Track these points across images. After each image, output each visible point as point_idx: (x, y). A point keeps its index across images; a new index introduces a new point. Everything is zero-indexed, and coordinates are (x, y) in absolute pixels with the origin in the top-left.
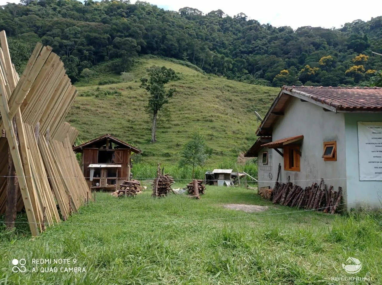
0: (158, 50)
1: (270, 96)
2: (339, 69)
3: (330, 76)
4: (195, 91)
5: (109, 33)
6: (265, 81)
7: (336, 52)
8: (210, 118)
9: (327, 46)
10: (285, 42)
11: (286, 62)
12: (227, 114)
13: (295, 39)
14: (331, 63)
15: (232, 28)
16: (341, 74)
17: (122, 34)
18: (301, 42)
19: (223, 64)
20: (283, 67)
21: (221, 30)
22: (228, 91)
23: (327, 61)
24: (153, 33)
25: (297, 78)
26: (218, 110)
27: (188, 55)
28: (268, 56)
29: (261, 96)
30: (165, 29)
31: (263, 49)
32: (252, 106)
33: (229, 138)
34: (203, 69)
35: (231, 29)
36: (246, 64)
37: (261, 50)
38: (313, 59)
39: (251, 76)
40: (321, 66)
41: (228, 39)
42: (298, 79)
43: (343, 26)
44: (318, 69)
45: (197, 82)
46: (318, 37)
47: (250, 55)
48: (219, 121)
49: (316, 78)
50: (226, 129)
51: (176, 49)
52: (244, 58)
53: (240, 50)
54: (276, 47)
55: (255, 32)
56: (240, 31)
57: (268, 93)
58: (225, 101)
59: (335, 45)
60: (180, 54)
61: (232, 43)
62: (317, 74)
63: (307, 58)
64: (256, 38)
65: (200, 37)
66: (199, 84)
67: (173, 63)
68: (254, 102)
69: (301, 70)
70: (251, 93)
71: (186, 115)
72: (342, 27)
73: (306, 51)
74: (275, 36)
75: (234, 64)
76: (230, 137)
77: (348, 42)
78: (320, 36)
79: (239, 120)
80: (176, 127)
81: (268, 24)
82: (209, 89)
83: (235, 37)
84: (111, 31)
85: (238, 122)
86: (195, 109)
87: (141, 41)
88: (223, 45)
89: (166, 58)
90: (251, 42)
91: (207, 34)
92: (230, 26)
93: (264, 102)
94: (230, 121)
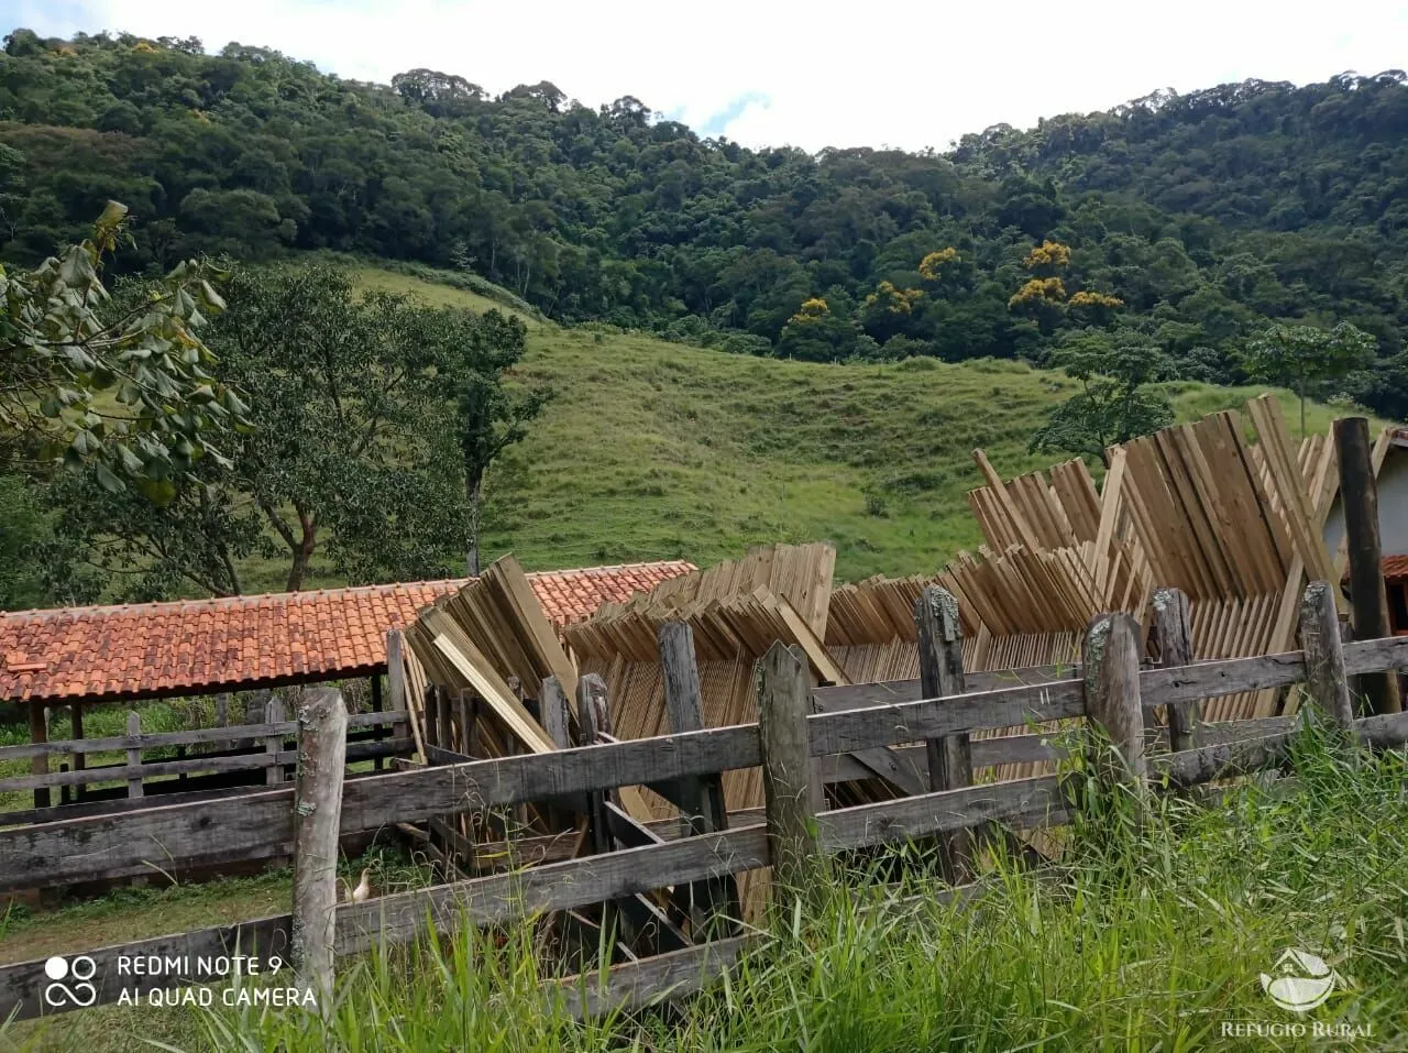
0: (353, 234)
1: (814, 392)
2: (988, 292)
3: (964, 315)
4: (566, 389)
5: (153, 173)
6: (753, 337)
7: (962, 235)
8: (654, 483)
9: (933, 216)
10: (795, 203)
11: (813, 270)
12: (699, 465)
13: (828, 194)
14: (957, 272)
15: (604, 151)
16: (997, 309)
17: (209, 176)
18: (853, 205)
19: (596, 282)
20: (804, 290)
21: (565, 157)
22: (675, 381)
23: (944, 267)
24: (330, 169)
25: (857, 325)
26: (666, 451)
27: (472, 251)
28: (748, 253)
29: (786, 393)
30: (374, 154)
31: (724, 225)
32: (767, 431)
33: (732, 547)
34: (531, 302)
35: (598, 153)
36: (676, 279)
37: (717, 231)
38: (899, 259)
39: (702, 323)
40: (925, 285)
41: (593, 187)
42: (861, 327)
43: (958, 145)
44: (918, 293)
45: (561, 354)
46: (901, 185)
47: (682, 246)
48: (684, 491)
49: (918, 325)
50: (716, 519)
51: (423, 229)
52: (662, 259)
53: (645, 231)
54: (772, 221)
55: (687, 165)
56: (631, 164)
57: (806, 383)
58: (676, 419)
59: (959, 210)
60: (441, 247)
61: (611, 203)
62: (919, 312)
63: (879, 258)
64: (695, 188)
65: (498, 184)
66: (569, 360)
67: (419, 282)
68: (768, 417)
69: (864, 300)
70: (749, 385)
71: (564, 478)
72: (955, 149)
73: (870, 235)
74: (758, 182)
75: (635, 281)
76: (736, 542)
77: (998, 200)
78: (907, 181)
79: (743, 484)
80: (537, 522)
81: (723, 139)
82: (610, 379)
83: (618, 182)
84: (158, 161)
85: (743, 491)
86: (586, 453)
87: (288, 202)
88: (581, 212)
89: (391, 262)
90: (678, 202)
91: (517, 172)
92: (596, 144)
93: (800, 414)
94: (717, 489)
